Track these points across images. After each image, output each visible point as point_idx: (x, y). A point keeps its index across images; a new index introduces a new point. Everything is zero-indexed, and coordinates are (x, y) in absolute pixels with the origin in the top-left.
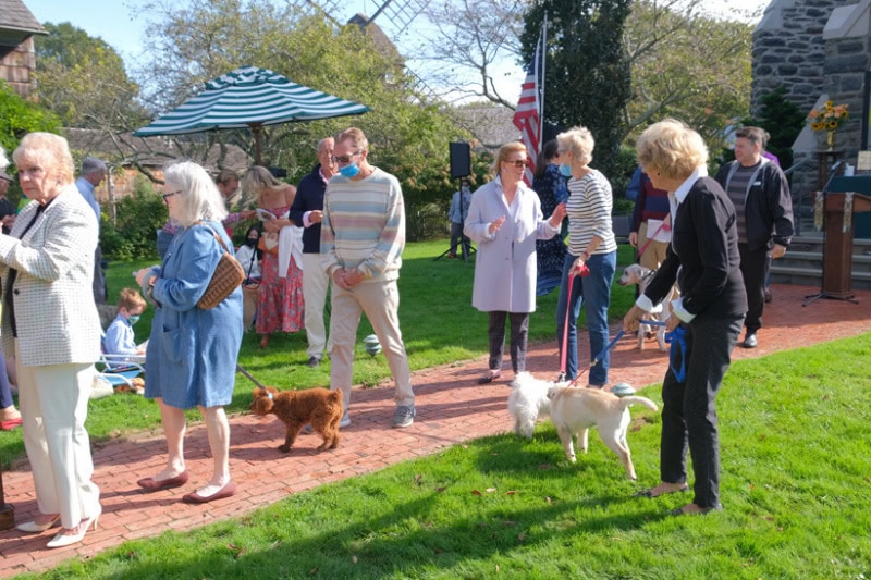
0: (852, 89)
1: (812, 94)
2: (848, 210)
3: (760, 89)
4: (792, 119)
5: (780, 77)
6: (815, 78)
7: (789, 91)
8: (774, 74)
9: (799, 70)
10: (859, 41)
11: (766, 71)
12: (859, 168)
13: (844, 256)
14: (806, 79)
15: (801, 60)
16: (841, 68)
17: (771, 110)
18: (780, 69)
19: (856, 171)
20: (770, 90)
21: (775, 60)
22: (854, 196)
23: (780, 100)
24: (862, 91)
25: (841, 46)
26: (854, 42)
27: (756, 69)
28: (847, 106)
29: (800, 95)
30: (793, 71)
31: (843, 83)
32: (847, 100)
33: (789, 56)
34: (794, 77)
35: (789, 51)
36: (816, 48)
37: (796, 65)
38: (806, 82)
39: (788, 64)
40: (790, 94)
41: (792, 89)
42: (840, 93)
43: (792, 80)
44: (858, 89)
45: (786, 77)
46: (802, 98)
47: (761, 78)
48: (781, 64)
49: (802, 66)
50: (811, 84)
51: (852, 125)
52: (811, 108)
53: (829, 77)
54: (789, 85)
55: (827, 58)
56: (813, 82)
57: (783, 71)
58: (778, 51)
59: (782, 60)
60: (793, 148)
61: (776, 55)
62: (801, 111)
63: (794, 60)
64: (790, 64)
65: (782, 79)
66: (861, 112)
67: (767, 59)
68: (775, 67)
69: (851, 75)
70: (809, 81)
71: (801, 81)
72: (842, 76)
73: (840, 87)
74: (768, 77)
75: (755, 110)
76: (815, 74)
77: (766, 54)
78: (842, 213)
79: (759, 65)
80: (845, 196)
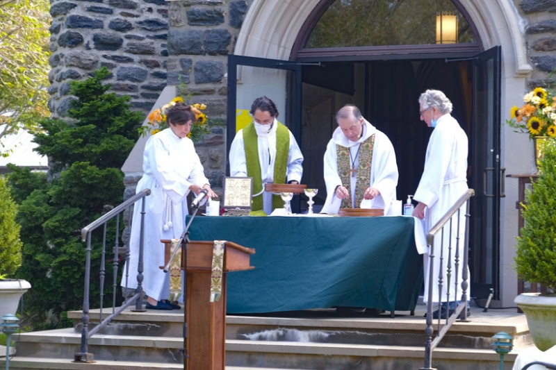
0: (210, 80)
1: (145, 83)
2: (217, 268)
3: (64, 69)
4: (119, 122)
5: (95, 51)
6: (150, 58)
7: (110, 76)
8: (88, 48)
9: (126, 42)
10: (217, 8)
11: (75, 41)
12: (226, 204)
13: (214, 341)
14: (136, 58)
15: (129, 27)
16: (192, 47)
17: (86, 105)
18: (96, 38)
19: (222, 210)
20: (80, 72)
21: (89, 24)
22: (226, 247)
23: (100, 91)
24: (224, 84)
25: (192, 13)
26: (210, 8)
27: (57, 37)
28: (203, 106)
29: (128, 82)
30: (116, 45)
31: (196, 70)
32: (203, 97)
33: (109, 19)
34: (117, 53)
35: (110, 12)
36: (150, 10)
37: (122, 35)
38: (136, 64)
39: (107, 32)
40: (112, 81)
41: (114, 72)
42: (193, 86)
43: (114, 58)
44: (218, 81)
45: (104, 53)
46: (131, 88)
47: (67, 51)
48: (97, 31)
49: (128, 37)
50: (144, 67)
51: (212, 136)
52: (149, 106)
53: (175, 60)
54: (112, 66)
55: (172, 30)
56: (146, 63)
57: (101, 43)
58: (91, 10)
59: (98, 25)
60: (123, 169)
61: (89, 16)
62: (132, 110)
63: (116, 26)
64: (111, 32)
65: (98, 55)
66: (224, 117)
67: (76, 22)
68: (88, 35)
69: (207, 59)
70: (140, 62)
71: (130, 60)
72: (196, 59)
73: (192, 76)
74: (78, 50)
75: (57, 104)
76: (150, 52)
77: (74, 12)
78: (209, 271)
79: (63, 31)
80: (213, 246)
